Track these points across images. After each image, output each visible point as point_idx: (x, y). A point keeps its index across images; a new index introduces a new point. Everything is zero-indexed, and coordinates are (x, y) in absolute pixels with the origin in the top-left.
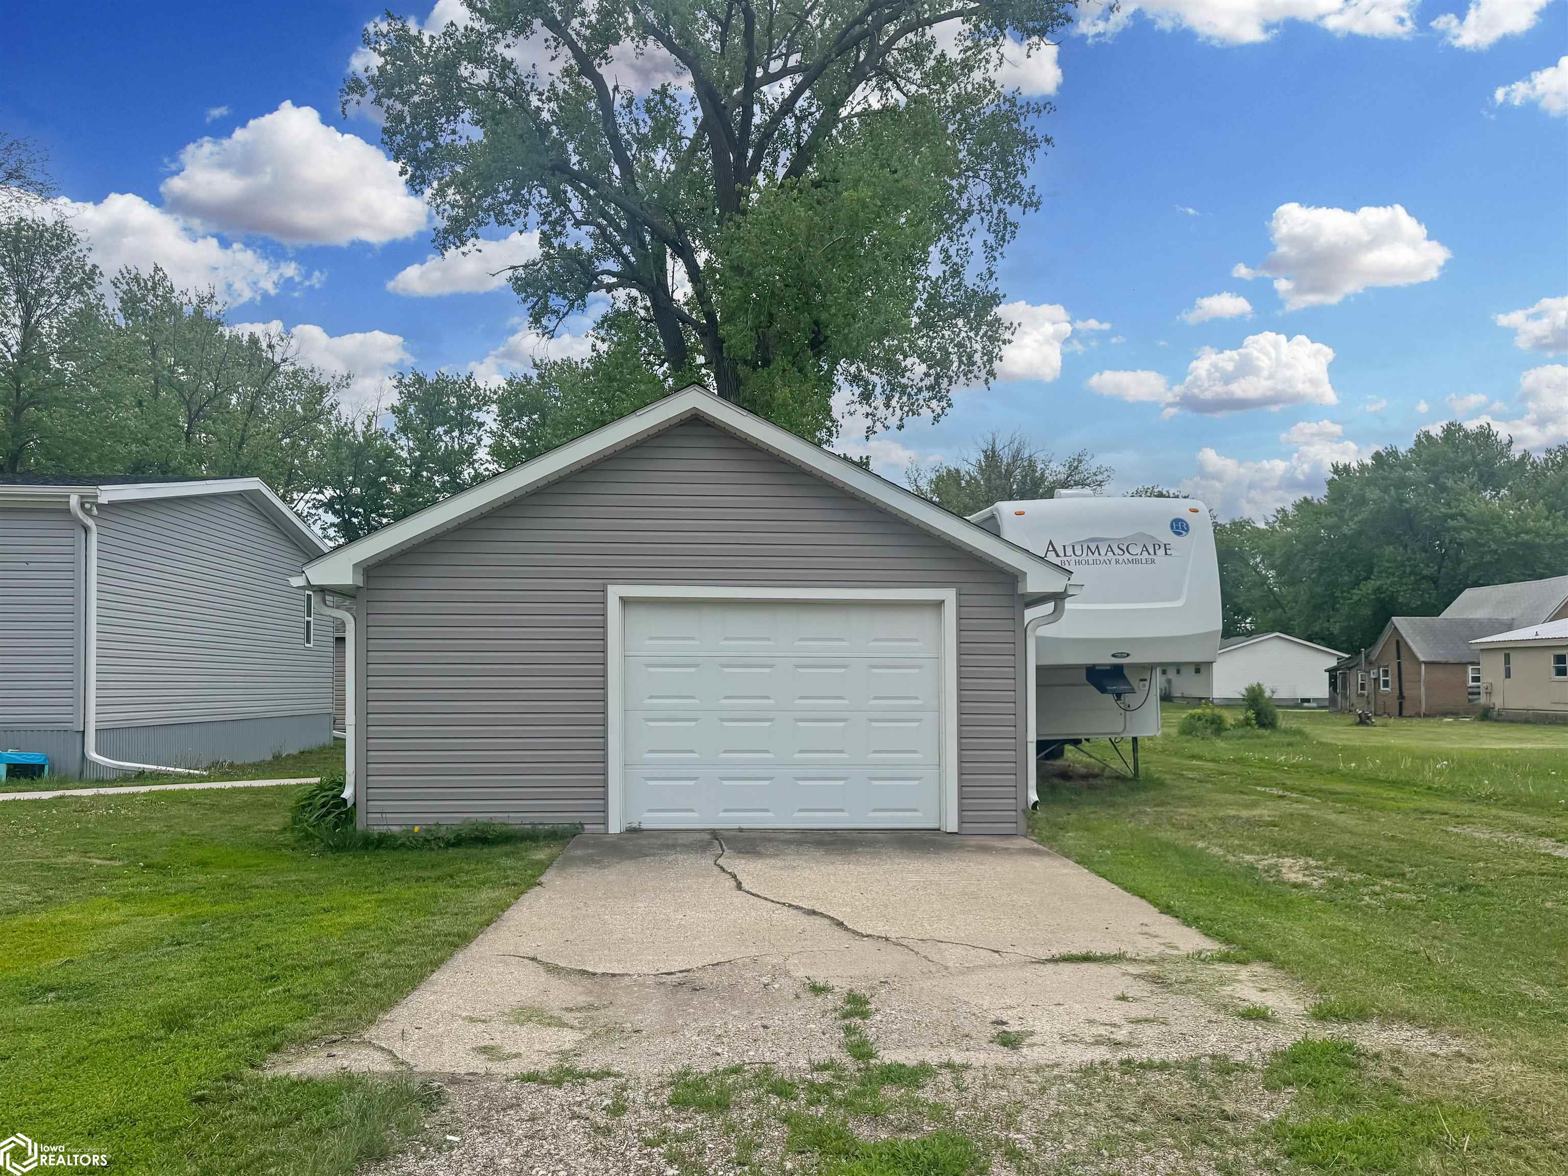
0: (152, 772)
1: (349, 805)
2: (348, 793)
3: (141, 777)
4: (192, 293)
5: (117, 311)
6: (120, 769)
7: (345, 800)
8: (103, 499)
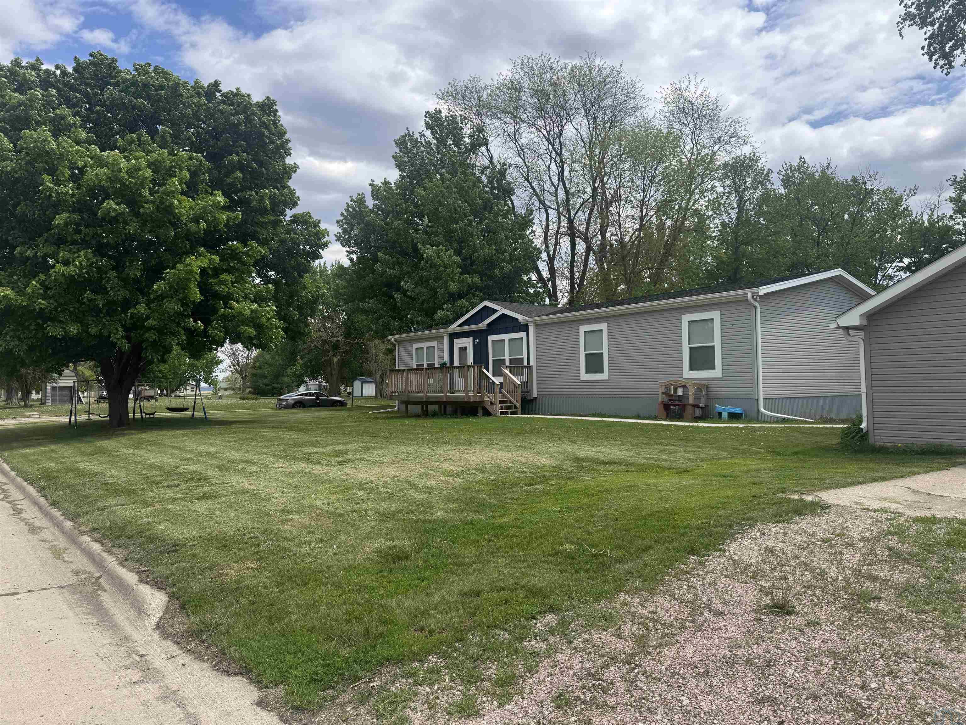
0: (788, 419)
1: (864, 431)
2: (864, 425)
3: (784, 420)
4: (818, 166)
5: (780, 187)
6: (774, 417)
7: (862, 429)
8: (762, 293)
